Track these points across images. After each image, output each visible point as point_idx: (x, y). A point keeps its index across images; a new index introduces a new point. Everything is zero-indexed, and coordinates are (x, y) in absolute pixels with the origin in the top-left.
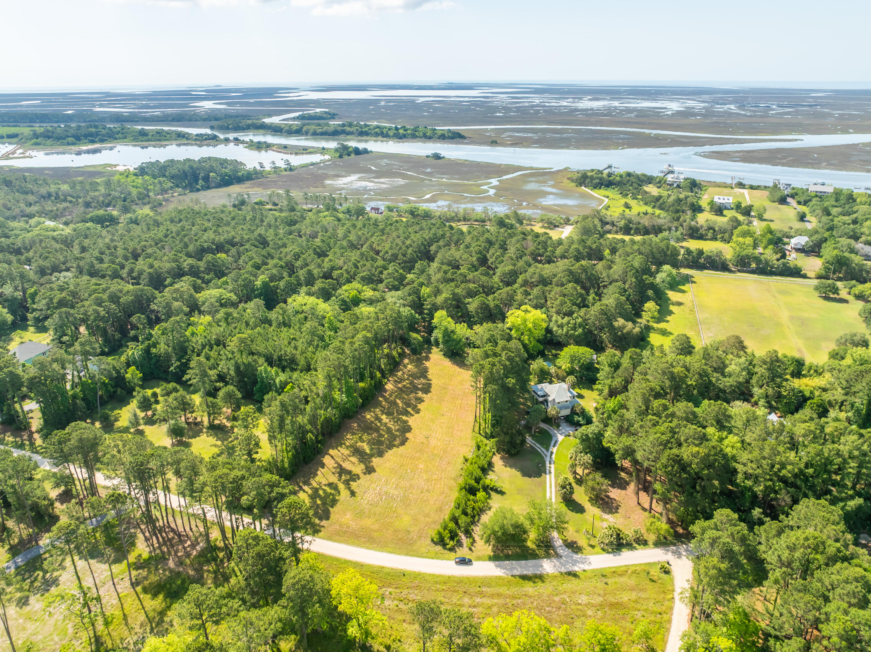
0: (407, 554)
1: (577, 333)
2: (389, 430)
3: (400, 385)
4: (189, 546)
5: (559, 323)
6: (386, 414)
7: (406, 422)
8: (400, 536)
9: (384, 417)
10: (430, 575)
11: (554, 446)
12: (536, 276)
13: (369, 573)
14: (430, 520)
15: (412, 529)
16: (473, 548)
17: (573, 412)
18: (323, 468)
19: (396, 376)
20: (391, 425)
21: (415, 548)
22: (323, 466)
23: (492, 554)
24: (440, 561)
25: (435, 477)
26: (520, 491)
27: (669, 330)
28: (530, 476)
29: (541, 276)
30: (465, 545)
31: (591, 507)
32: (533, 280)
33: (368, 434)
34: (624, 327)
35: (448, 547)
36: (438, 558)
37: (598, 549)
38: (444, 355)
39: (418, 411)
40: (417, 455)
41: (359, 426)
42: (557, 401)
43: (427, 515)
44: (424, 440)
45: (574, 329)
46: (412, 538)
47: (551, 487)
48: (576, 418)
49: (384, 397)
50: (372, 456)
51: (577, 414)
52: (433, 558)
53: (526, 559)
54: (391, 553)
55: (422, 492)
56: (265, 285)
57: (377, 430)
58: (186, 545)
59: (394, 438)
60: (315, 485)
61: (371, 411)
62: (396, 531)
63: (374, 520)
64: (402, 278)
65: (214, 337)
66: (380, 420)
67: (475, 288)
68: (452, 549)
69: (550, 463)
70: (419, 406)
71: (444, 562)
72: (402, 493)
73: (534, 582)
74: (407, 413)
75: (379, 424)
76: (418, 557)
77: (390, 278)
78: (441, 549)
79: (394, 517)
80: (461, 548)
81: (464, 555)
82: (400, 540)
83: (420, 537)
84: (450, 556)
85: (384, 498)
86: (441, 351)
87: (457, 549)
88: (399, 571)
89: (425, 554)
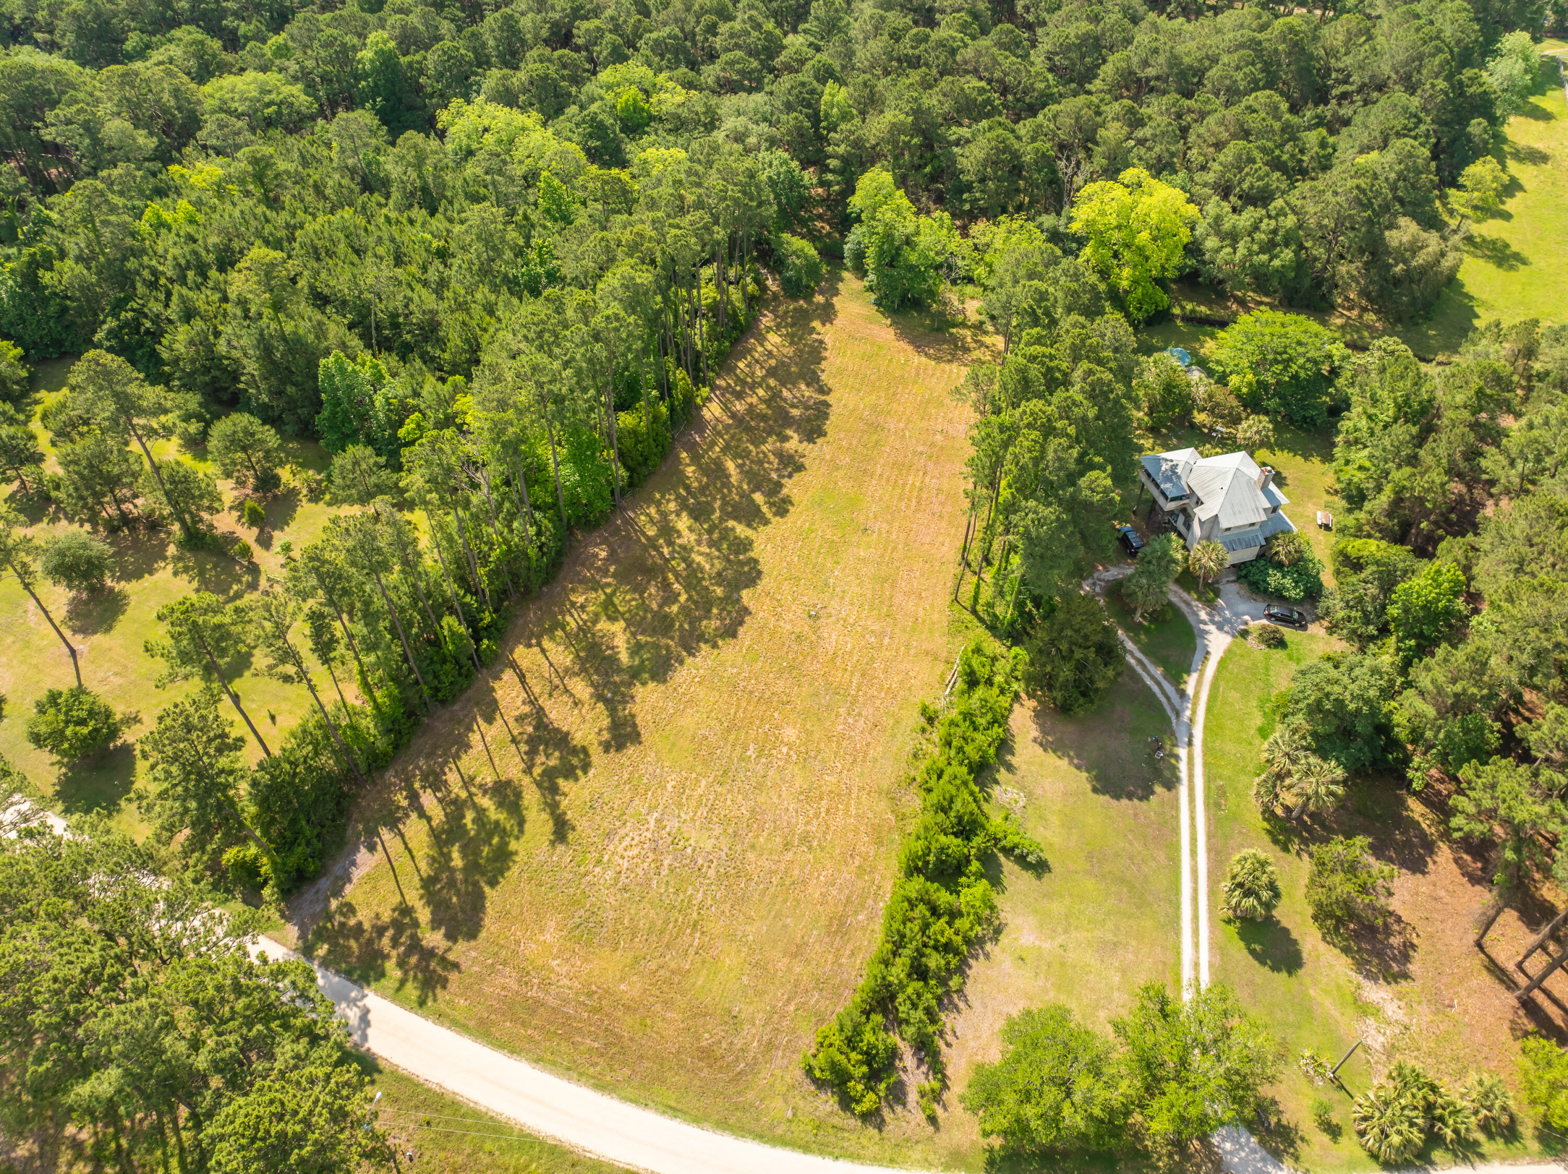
0: (723, 1125)
1: (1276, 263)
3: (740, 406)
5: (1227, 226)
6: (693, 514)
8: (706, 1038)
9: (684, 523)
11: (1201, 671)
12: (1162, 59)
14: (806, 973)
15: (745, 1010)
16: (939, 1111)
17: (1266, 557)
18: (490, 720)
19: (733, 371)
21: (750, 1095)
22: (491, 711)
24: (828, 1163)
25: (832, 780)
26: (1098, 861)
27: (1515, 248)
29: (1174, 61)
30: (913, 1097)
31: (1322, 947)
32: (1151, 72)
34: (1415, 248)
35: (862, 1108)
36: (823, 1150)
41: (612, 557)
42: (1224, 524)
43: (797, 951)
44: (806, 627)
45: (1269, 247)
46: (745, 1049)
47: (1194, 853)
48: (1274, 579)
49: (692, 447)
51: (1280, 566)
52: (806, 1148)
55: (787, 846)
56: (386, 61)
57: (660, 572)
59: (707, 609)
60: (457, 790)
61: (651, 502)
62: (696, 1012)
63: (629, 957)
64: (772, 48)
65: (213, 239)
66: (673, 537)
67: (981, 91)
68: (869, 1115)
69: (1190, 749)
70: (790, 486)
72: (725, 843)
75: (668, 552)
76: (760, 1137)
77: (737, 46)
78: (837, 1106)
79: (692, 951)
80: (899, 1109)
81: (908, 1140)
82: (706, 1054)
83: (770, 1046)
84: (864, 1141)
85: (666, 863)
86: (870, 288)
87: (887, 1115)
89: (783, 1128)
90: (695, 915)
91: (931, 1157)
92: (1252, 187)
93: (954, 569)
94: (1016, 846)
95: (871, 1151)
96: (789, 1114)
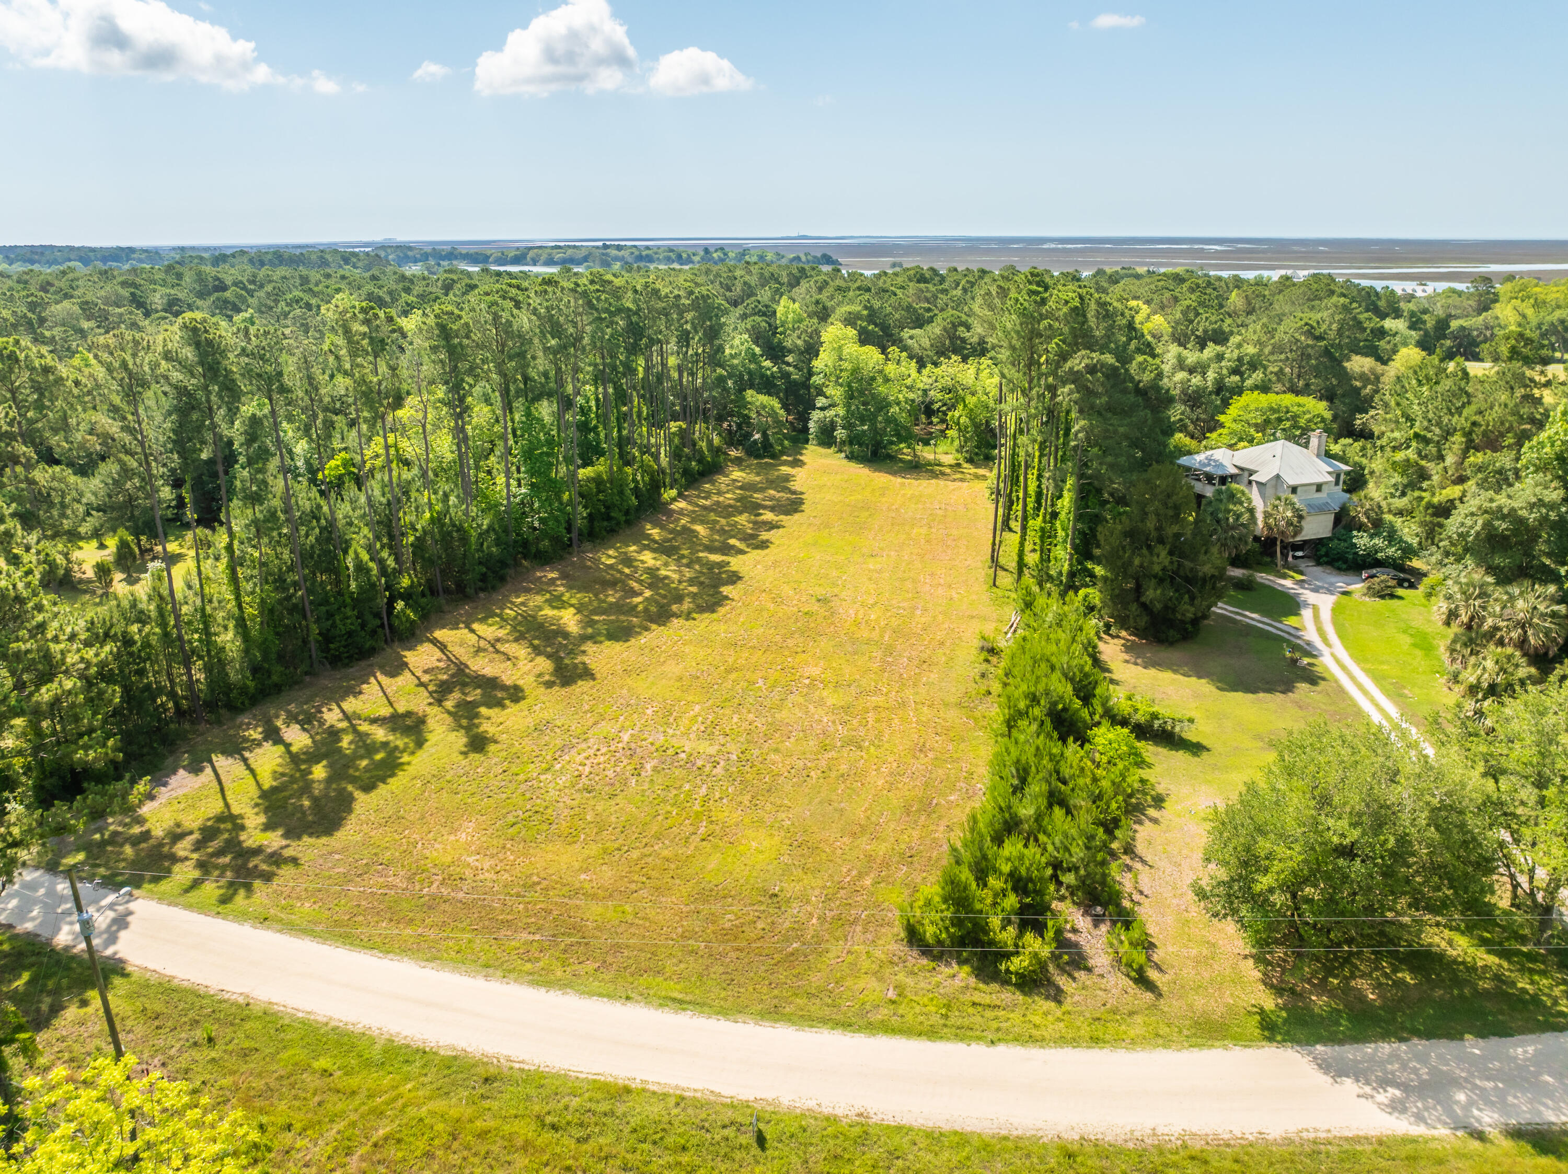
0: (772, 1014)
5: (1191, 362)
6: (657, 551)
8: (728, 921)
9: (647, 556)
11: (1317, 617)
13: (525, 1130)
14: (882, 849)
15: (791, 888)
16: (1153, 974)
18: (393, 674)
21: (815, 980)
22: (396, 669)
23: (1272, 1001)
24: (978, 1050)
25: (875, 700)
30: (1100, 959)
34: (1377, 375)
35: (1017, 964)
36: (963, 1034)
38: (851, 457)
39: (762, 545)
40: (790, 643)
41: (566, 576)
42: (1290, 482)
43: (862, 830)
44: (815, 608)
46: (798, 930)
51: (1361, 526)
52: (931, 1033)
54: (680, 1004)
55: (826, 747)
62: (705, 895)
63: (594, 849)
68: (1035, 983)
71: (1006, 1053)
72: (734, 749)
76: (846, 1025)
78: (973, 981)
79: (696, 839)
80: (1081, 975)
81: (1115, 1011)
83: (839, 922)
84: (1037, 1019)
85: (648, 767)
86: (840, 451)
87: (1062, 981)
88: (729, 1115)
89: (884, 1012)
90: (697, 808)
91: (1163, 1030)
92: (1206, 331)
93: (983, 571)
94: (1155, 716)
95: (1052, 1029)
96: (891, 994)
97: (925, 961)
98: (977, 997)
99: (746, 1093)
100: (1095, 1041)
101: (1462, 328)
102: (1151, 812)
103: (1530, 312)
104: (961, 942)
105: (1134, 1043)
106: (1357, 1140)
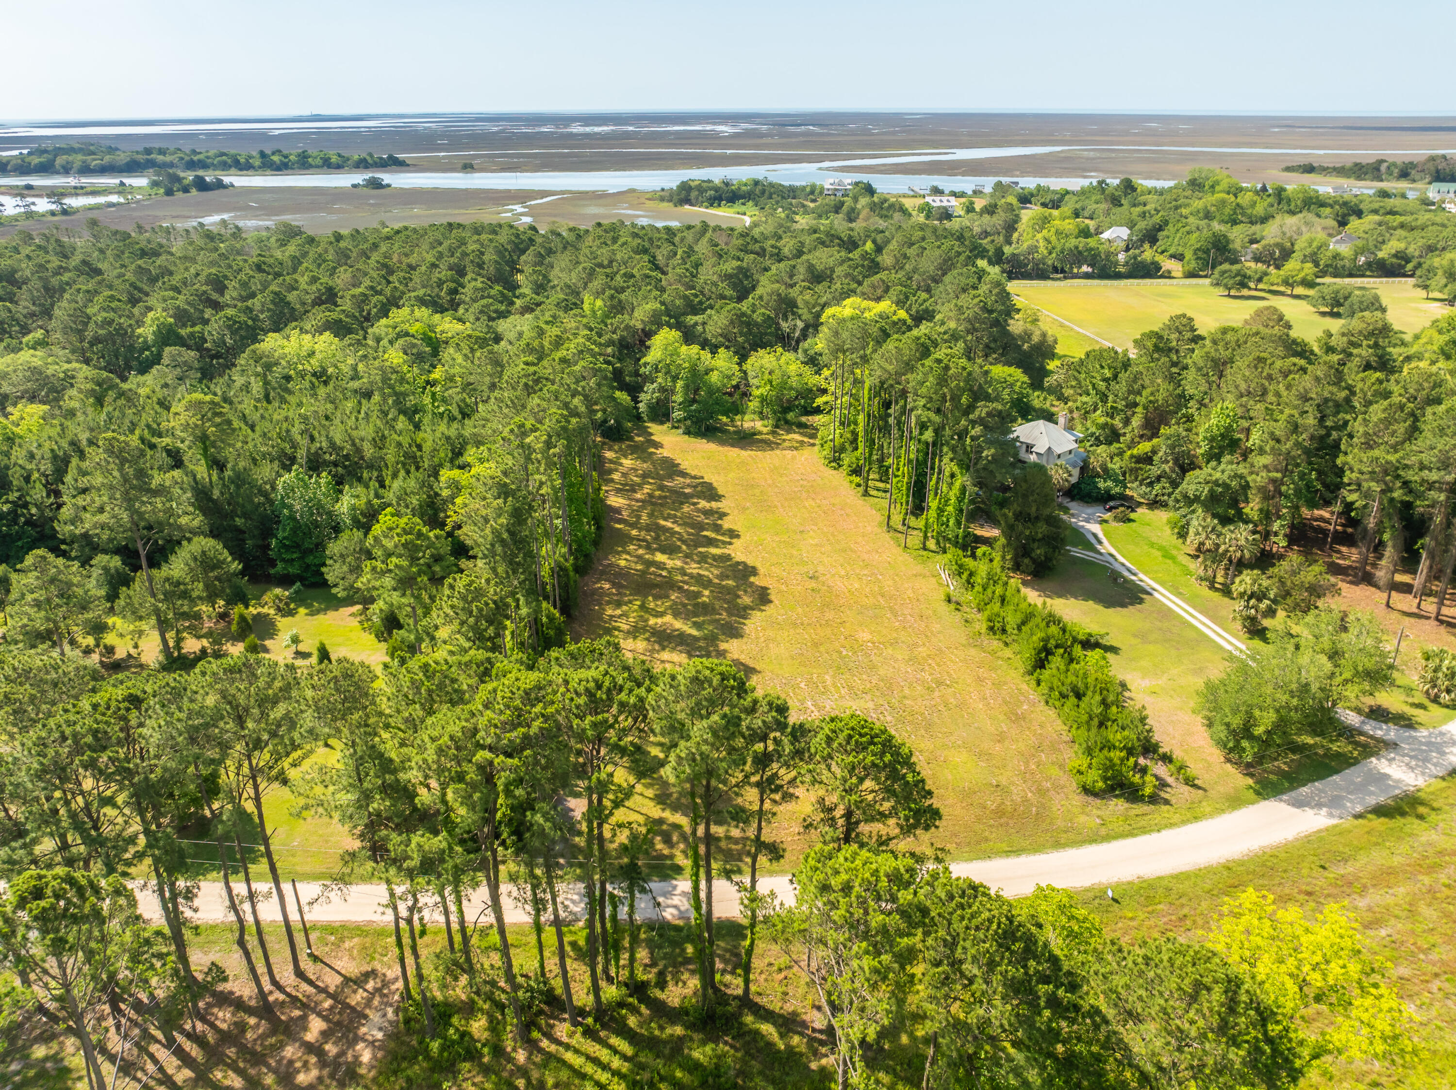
0: (1058, 845)
2: (699, 579)
3: (638, 496)
4: (325, 1035)
6: (663, 552)
7: (728, 558)
8: (991, 805)
9: (660, 557)
10: (1178, 877)
11: (1100, 543)
14: (1021, 746)
15: (1001, 780)
16: (1195, 781)
19: (612, 480)
20: (693, 568)
21: (1060, 823)
23: (1250, 781)
24: (1155, 835)
25: (922, 650)
26: (1143, 636)
28: (1123, 605)
30: (1170, 780)
33: (656, 597)
35: (1148, 791)
36: (1143, 831)
37: (1435, 711)
38: (688, 432)
39: (733, 534)
40: (828, 616)
41: (616, 585)
43: (1001, 738)
44: (813, 584)
46: (1026, 800)
47: (1192, 616)
49: (620, 521)
50: (712, 639)
52: (1131, 834)
53: (1337, 772)
55: (929, 690)
57: (669, 584)
58: (311, 1036)
59: (732, 593)
61: (619, 553)
66: (660, 566)
68: (1154, 799)
69: (1135, 574)
70: (726, 524)
71: (1168, 834)
73: (1421, 817)
74: (711, 542)
75: (664, 573)
76: (1093, 841)
77: (483, 297)
78: (1127, 805)
80: (1169, 790)
81: (1193, 803)
82: (999, 812)
83: (1041, 792)
84: (1166, 815)
86: (674, 427)
87: (1162, 794)
88: (1091, 895)
89: (1103, 831)
91: (1218, 806)
93: (891, 536)
94: (1090, 635)
95: (1176, 818)
96: (1098, 821)
97: (1099, 802)
98: (1134, 812)
99: (1087, 883)
100: (1196, 819)
101: (1014, 255)
102: (1127, 694)
103: (1053, 239)
104: (1112, 789)
105: (1211, 815)
106: (1319, 831)
